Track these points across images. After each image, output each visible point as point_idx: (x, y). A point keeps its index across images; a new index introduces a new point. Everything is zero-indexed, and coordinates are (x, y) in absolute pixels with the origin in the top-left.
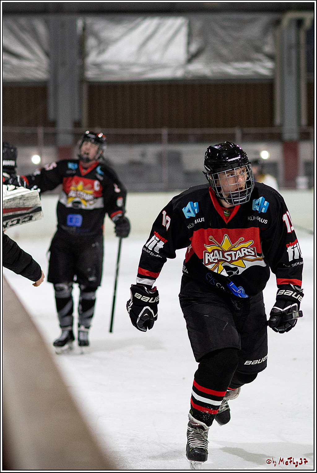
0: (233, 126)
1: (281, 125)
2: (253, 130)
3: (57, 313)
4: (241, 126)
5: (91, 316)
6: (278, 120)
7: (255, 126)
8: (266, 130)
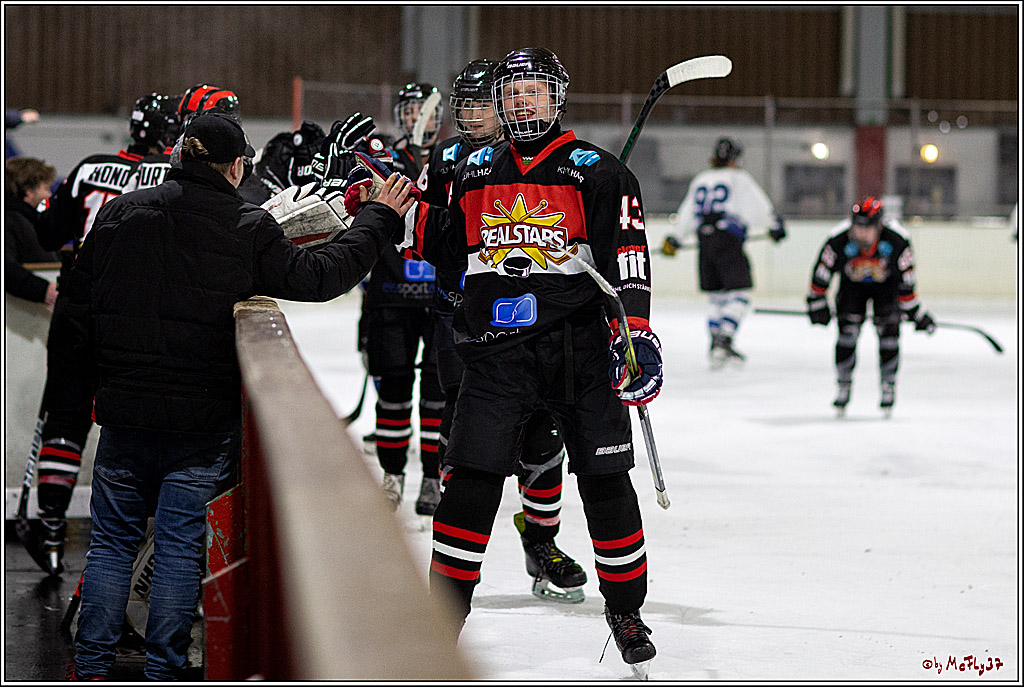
0: (760, 94)
1: (854, 95)
2: (798, 103)
3: (836, 370)
4: (776, 94)
5: (895, 370)
6: (847, 85)
7: (804, 95)
8: (824, 103)
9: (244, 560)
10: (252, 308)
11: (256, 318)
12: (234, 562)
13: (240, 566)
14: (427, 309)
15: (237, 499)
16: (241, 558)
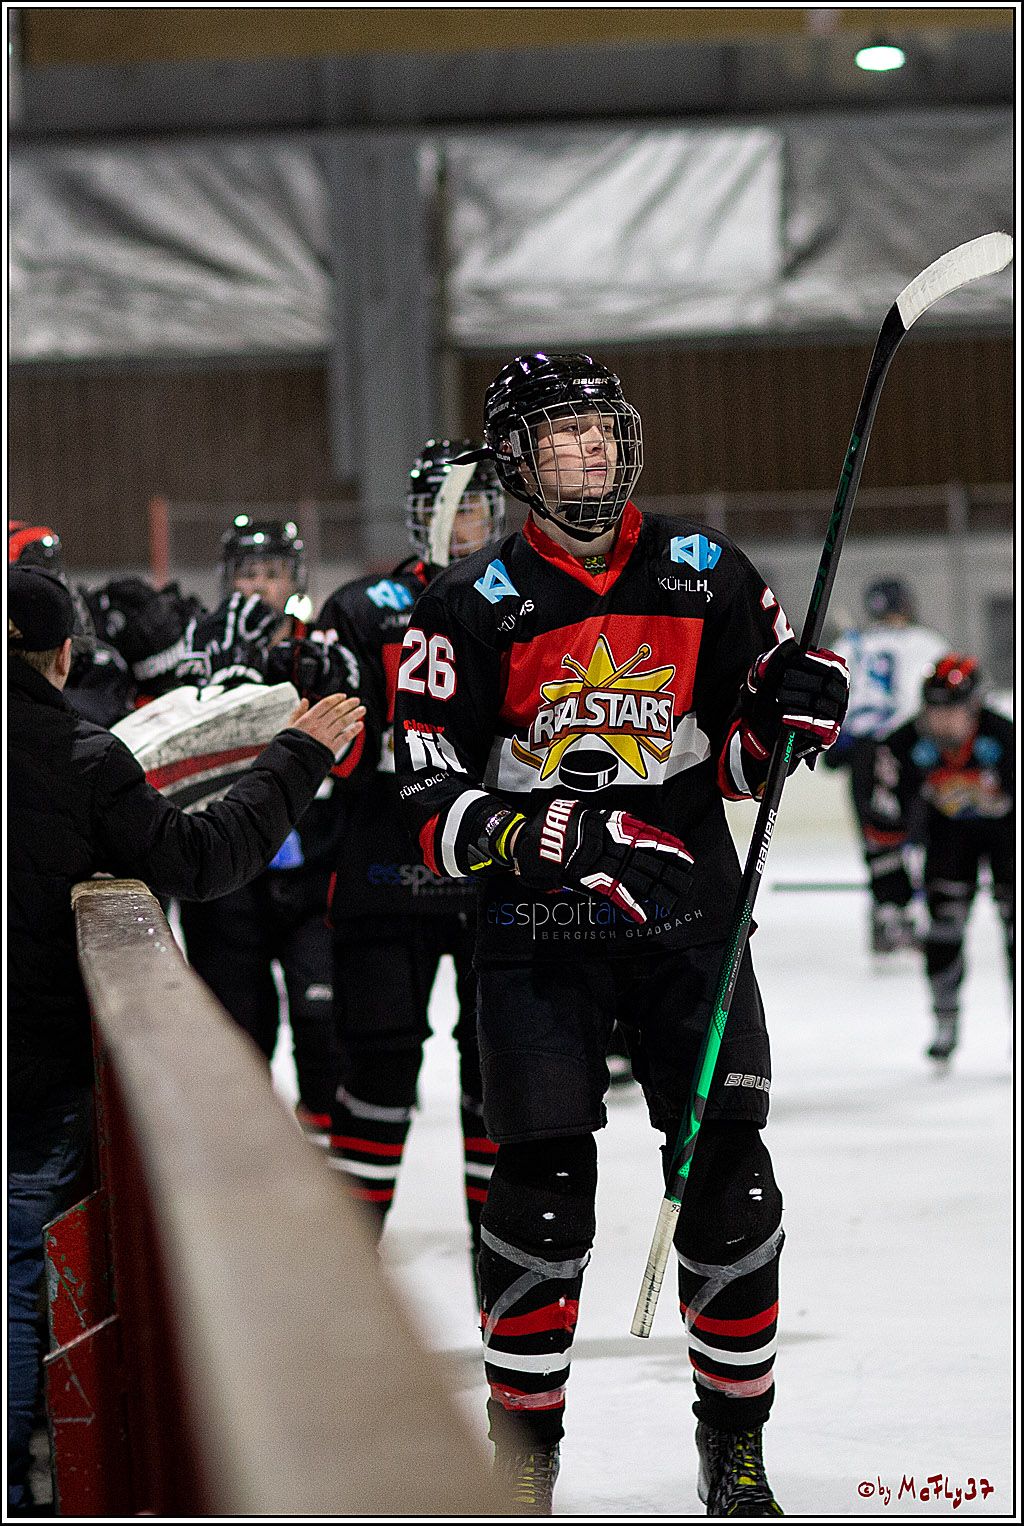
9: (112, 1318)
10: (102, 892)
11: (108, 909)
12: (96, 1323)
13: (105, 1328)
14: (463, 916)
15: (95, 1215)
16: (108, 1316)
